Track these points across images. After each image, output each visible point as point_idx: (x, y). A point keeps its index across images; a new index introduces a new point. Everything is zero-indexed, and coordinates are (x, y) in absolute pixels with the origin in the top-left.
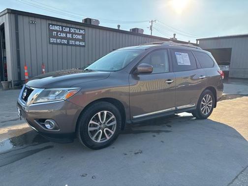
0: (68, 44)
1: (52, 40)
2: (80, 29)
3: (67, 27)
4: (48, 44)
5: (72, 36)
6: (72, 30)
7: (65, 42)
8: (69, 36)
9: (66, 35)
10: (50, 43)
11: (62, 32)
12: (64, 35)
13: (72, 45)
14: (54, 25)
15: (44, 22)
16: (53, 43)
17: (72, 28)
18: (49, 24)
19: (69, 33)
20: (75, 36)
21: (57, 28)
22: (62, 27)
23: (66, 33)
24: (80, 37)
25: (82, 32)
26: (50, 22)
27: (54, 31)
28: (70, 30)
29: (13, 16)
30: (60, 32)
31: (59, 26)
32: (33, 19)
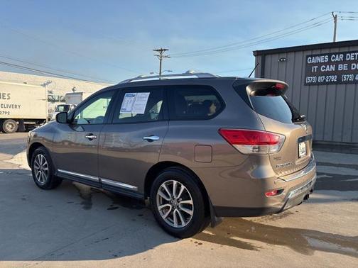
0: (339, 82)
1: (309, 80)
3: (339, 54)
4: (303, 87)
5: (349, 67)
6: (350, 57)
7: (334, 78)
8: (342, 67)
9: (336, 68)
10: (306, 84)
11: (330, 63)
12: (333, 68)
13: (347, 83)
14: (315, 56)
15: (300, 55)
16: (311, 84)
17: (350, 53)
18: (308, 57)
19: (344, 62)
20: (355, 67)
21: (320, 59)
22: (330, 55)
23: (337, 64)
26: (309, 53)
27: (314, 65)
28: (344, 58)
29: (260, 57)
30: (325, 64)
31: (325, 55)
32: (284, 56)
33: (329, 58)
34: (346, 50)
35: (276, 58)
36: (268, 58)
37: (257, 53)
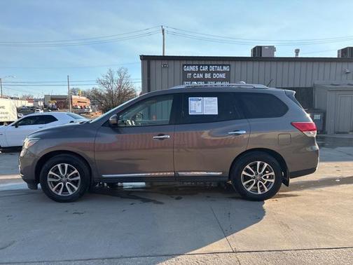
2: (222, 65)
3: (205, 65)
5: (212, 76)
6: (212, 68)
8: (208, 76)
9: (204, 76)
11: (199, 72)
12: (201, 76)
14: (189, 65)
15: (178, 63)
17: (212, 65)
18: (184, 66)
19: (208, 72)
20: (215, 76)
21: (192, 68)
22: (199, 66)
23: (204, 73)
24: (223, 76)
25: (225, 68)
26: (185, 63)
27: (189, 72)
28: (209, 69)
29: (146, 62)
30: (197, 72)
31: (196, 65)
32: (165, 62)
33: (199, 68)
34: (209, 63)
35: (159, 63)
36: (153, 63)
37: (143, 58)
